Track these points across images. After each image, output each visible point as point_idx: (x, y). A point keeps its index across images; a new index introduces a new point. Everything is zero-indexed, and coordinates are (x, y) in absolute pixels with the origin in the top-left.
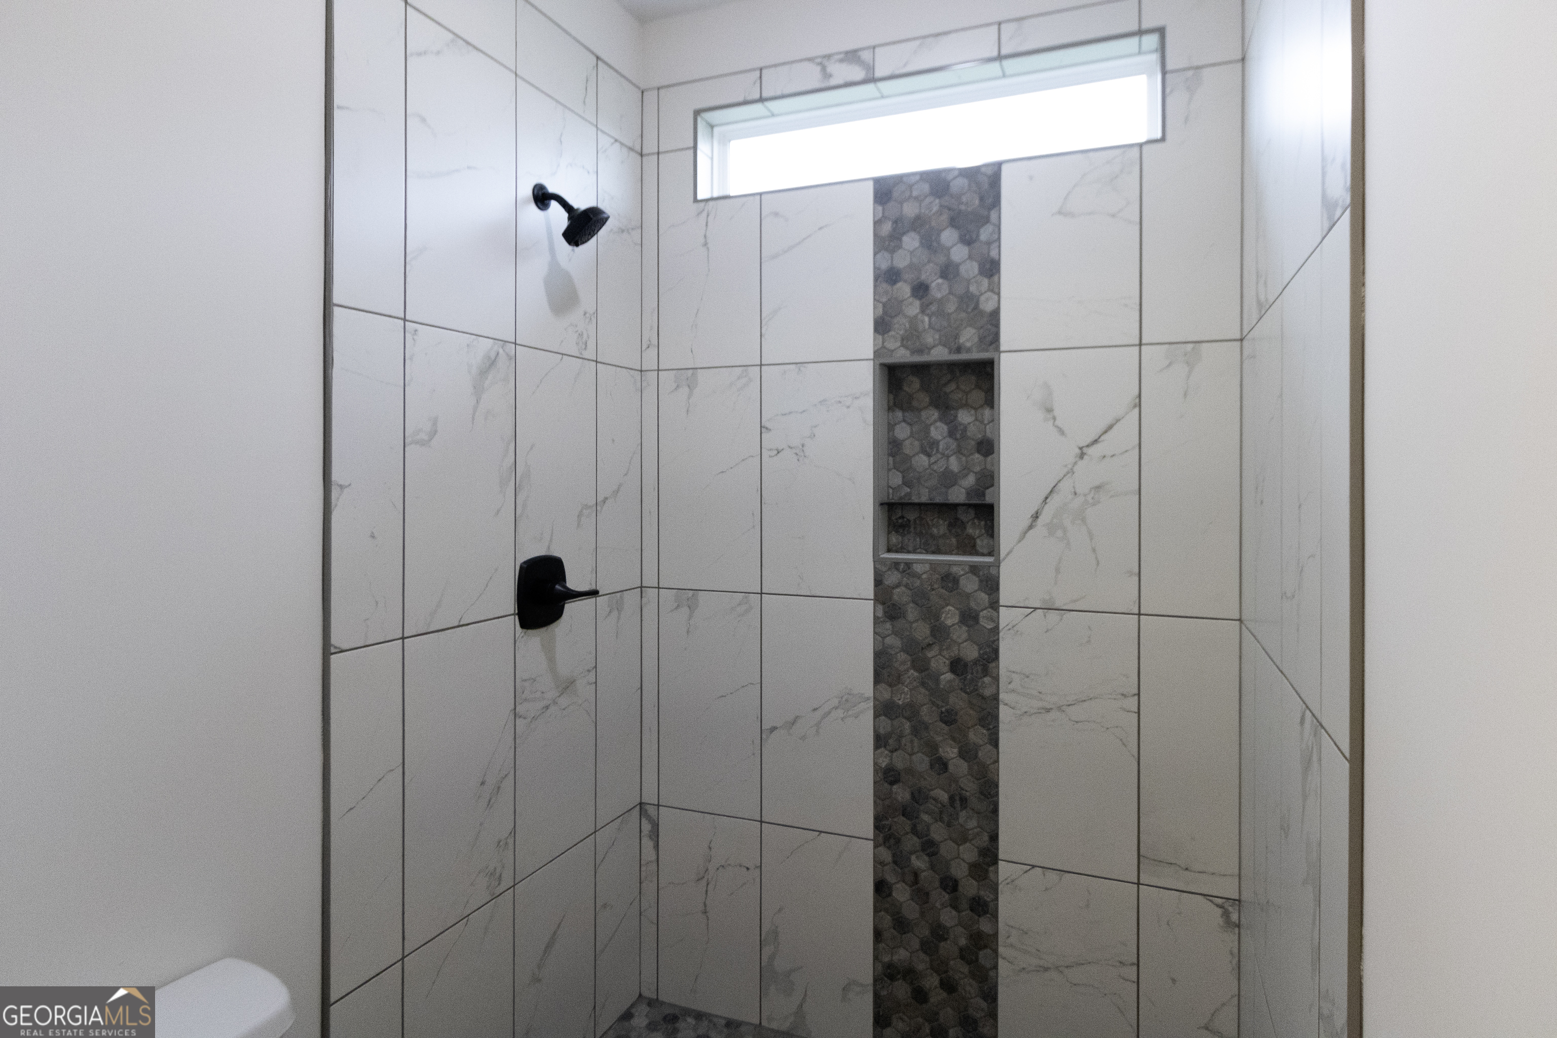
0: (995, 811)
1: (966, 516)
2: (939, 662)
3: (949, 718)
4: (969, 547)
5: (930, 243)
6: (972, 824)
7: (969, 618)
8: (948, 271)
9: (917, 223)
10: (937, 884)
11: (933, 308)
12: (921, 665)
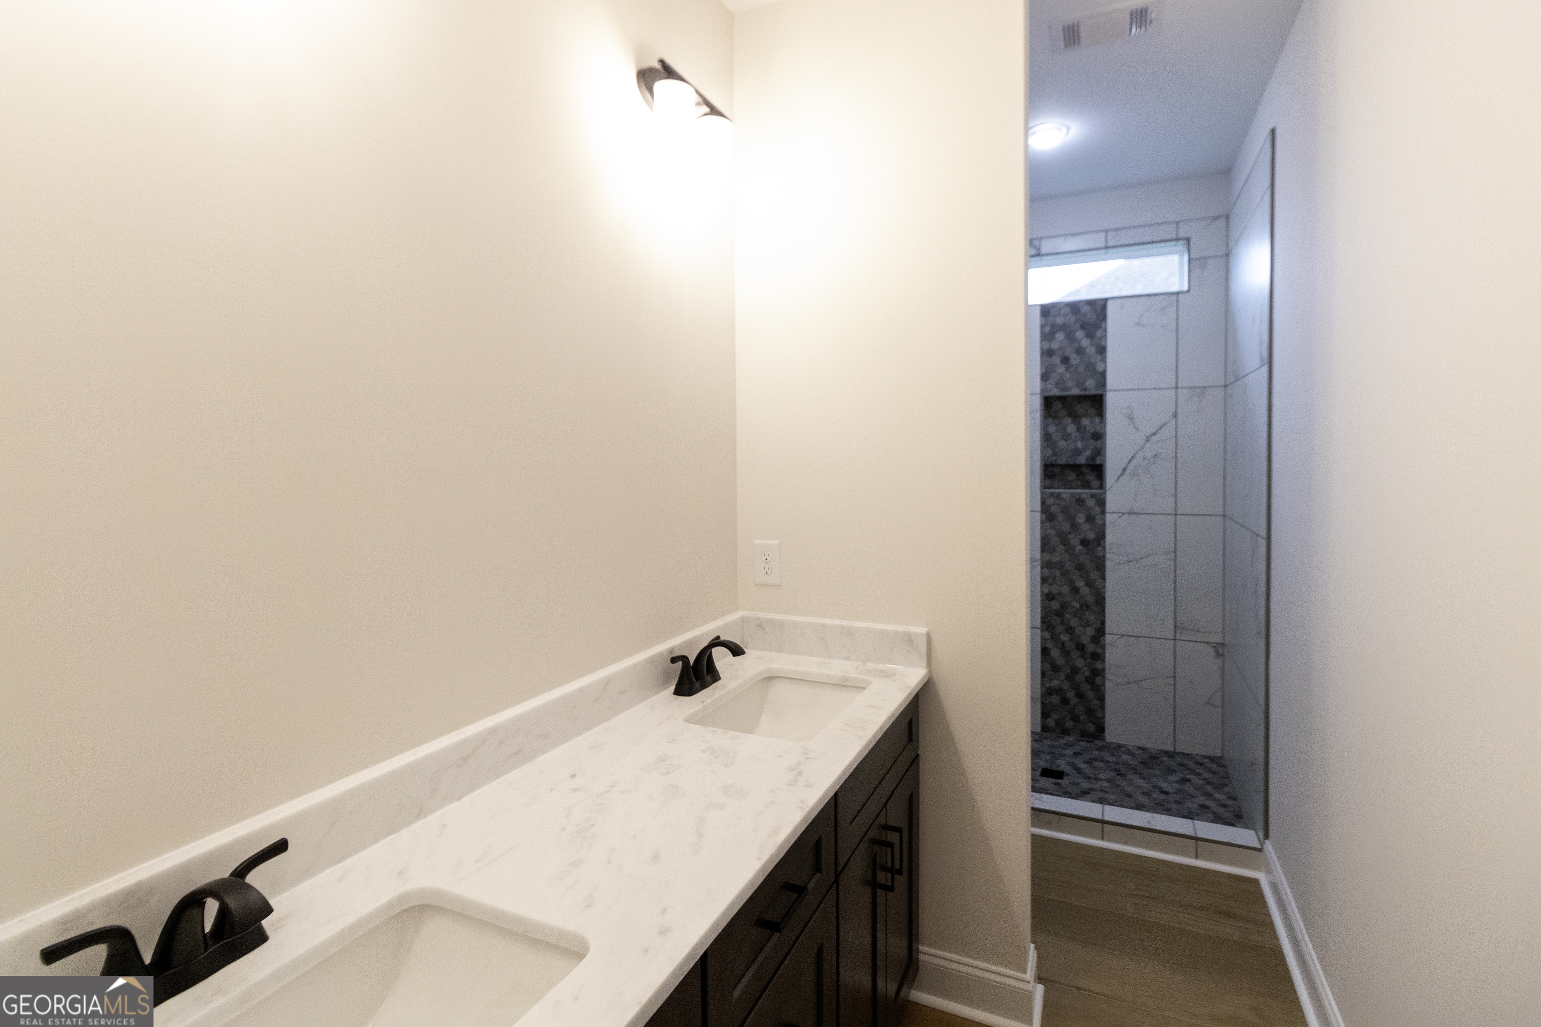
0: (1104, 611)
1: (1084, 470)
2: (1075, 541)
3: (1080, 567)
4: (1087, 485)
5: (1070, 337)
6: (1092, 617)
7: (1090, 519)
8: (1080, 351)
9: (1063, 327)
10: (1074, 648)
11: (1072, 369)
12: (1065, 542)
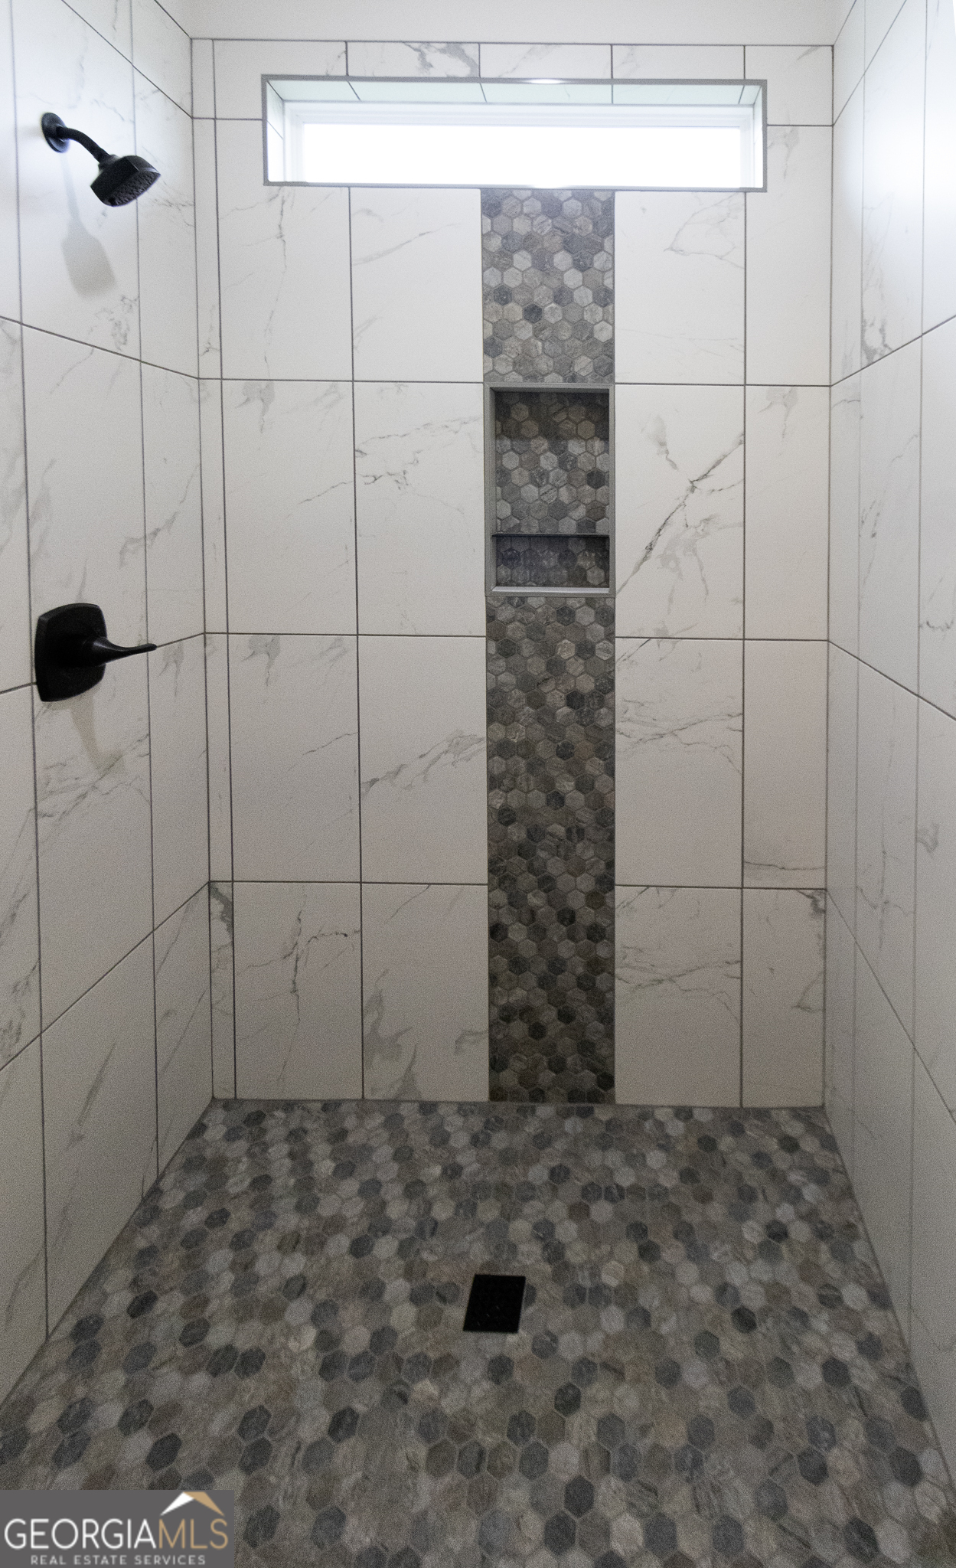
0: (612, 839)
1: (573, 547)
2: (555, 696)
3: (565, 752)
4: (579, 579)
5: (542, 263)
6: (590, 853)
7: (585, 650)
8: (562, 296)
9: (528, 242)
10: (554, 918)
11: (547, 333)
12: (536, 701)
